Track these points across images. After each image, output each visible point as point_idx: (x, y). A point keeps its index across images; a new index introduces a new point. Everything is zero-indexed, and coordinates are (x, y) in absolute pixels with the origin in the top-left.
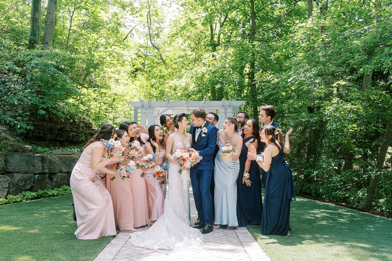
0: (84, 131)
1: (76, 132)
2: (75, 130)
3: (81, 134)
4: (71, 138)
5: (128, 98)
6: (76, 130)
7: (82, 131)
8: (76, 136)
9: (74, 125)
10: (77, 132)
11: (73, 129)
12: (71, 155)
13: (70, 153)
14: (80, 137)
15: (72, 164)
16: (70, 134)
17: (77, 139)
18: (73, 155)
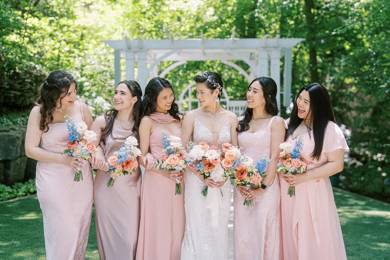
0: (34, 88)
1: (19, 91)
2: (18, 87)
3: (28, 92)
4: (13, 100)
5: (104, 34)
6: (21, 88)
7: (30, 89)
8: (20, 96)
9: (16, 80)
10: (22, 91)
11: (16, 85)
12: (8, 131)
13: (8, 129)
14: (27, 99)
15: (10, 147)
16: (10, 93)
17: (23, 102)
18: (12, 133)
